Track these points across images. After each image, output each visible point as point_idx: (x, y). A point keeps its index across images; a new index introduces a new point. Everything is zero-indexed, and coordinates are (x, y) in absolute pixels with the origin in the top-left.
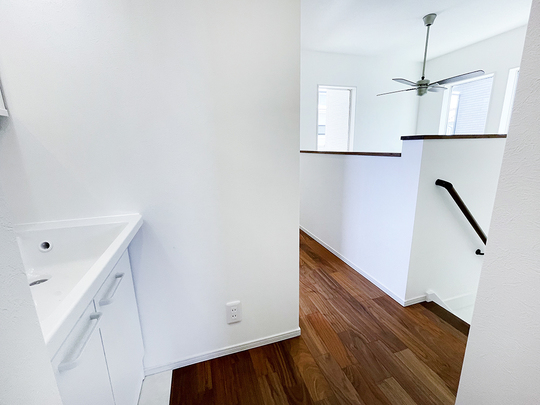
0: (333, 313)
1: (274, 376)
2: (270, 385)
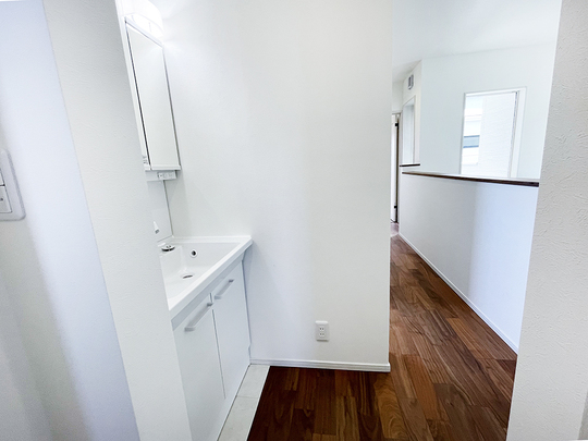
2: (346, 406)
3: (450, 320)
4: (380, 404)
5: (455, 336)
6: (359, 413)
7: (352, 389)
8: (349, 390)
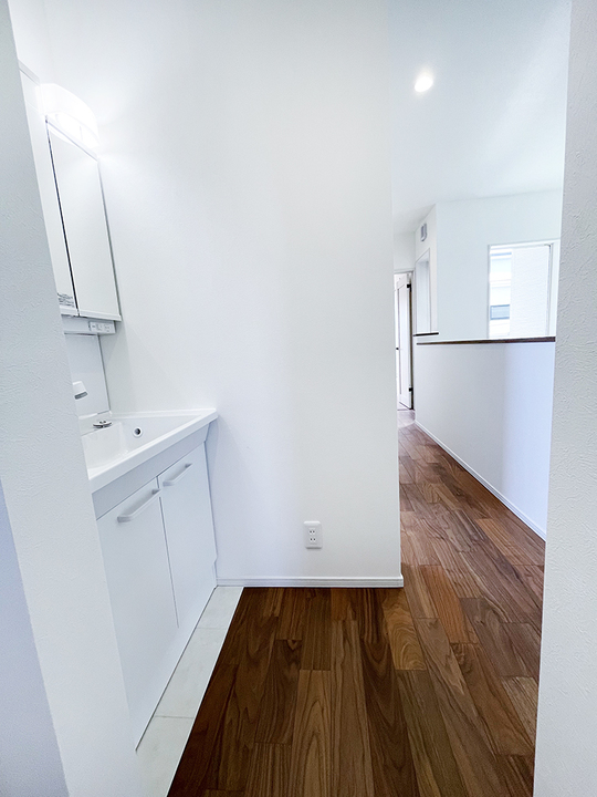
0: (462, 570)
1: (353, 625)
2: (345, 633)
3: (480, 522)
4: (390, 627)
5: (487, 540)
6: (362, 641)
7: (354, 611)
8: (350, 612)
